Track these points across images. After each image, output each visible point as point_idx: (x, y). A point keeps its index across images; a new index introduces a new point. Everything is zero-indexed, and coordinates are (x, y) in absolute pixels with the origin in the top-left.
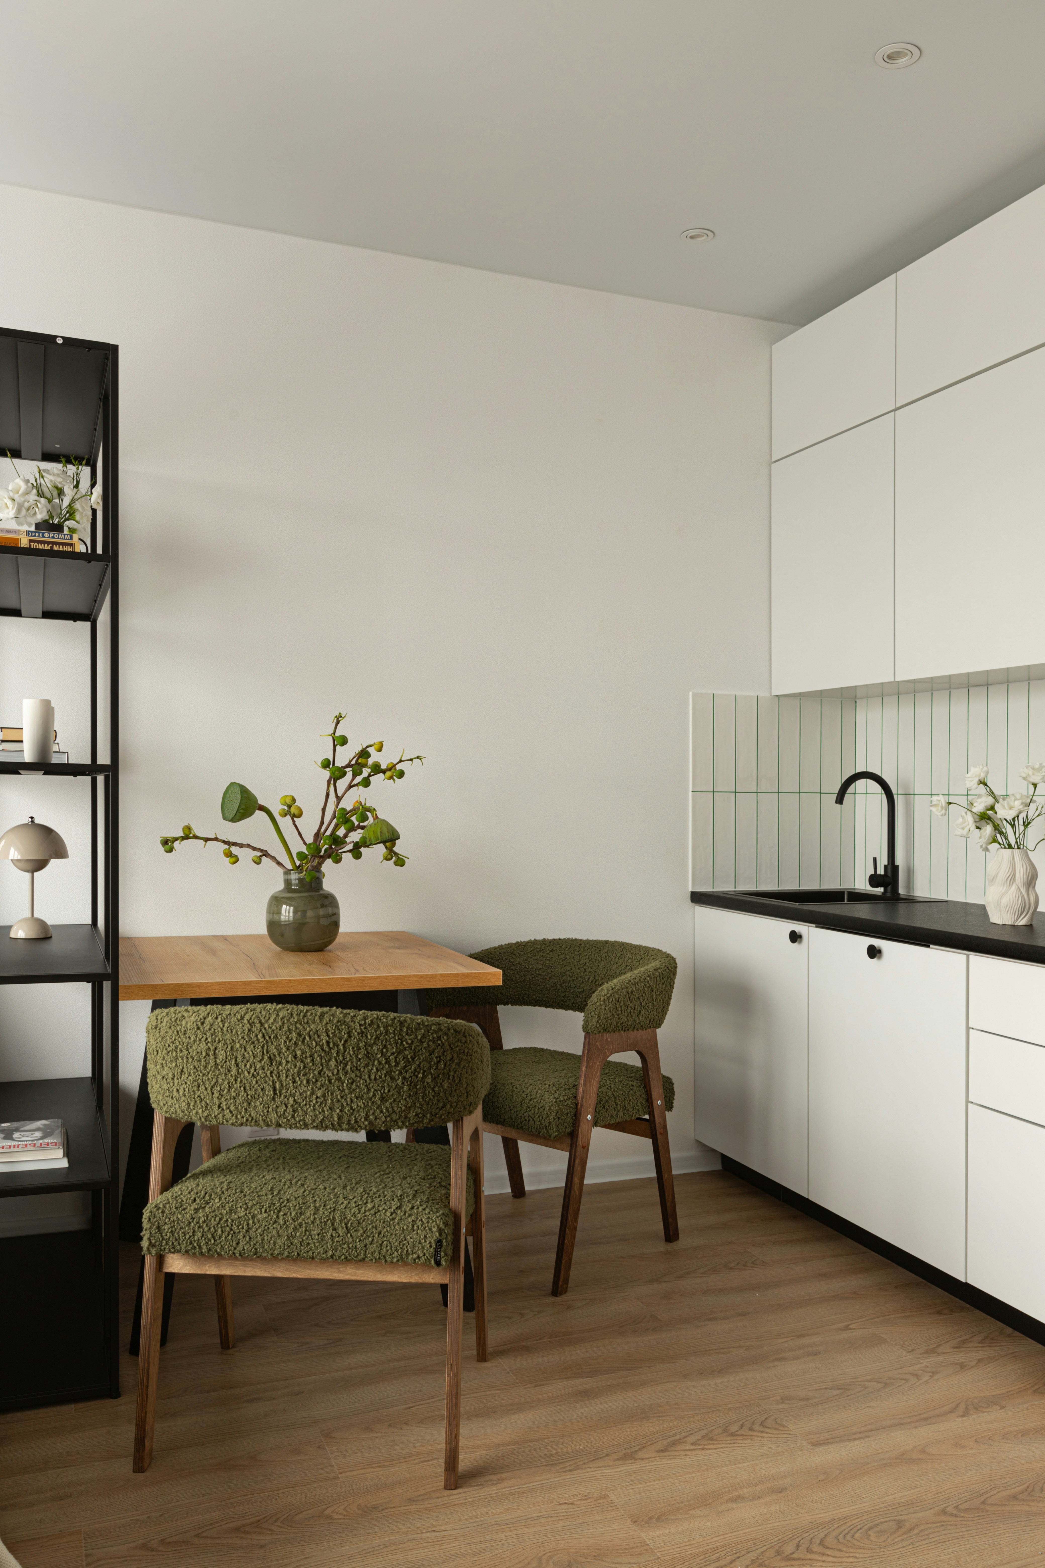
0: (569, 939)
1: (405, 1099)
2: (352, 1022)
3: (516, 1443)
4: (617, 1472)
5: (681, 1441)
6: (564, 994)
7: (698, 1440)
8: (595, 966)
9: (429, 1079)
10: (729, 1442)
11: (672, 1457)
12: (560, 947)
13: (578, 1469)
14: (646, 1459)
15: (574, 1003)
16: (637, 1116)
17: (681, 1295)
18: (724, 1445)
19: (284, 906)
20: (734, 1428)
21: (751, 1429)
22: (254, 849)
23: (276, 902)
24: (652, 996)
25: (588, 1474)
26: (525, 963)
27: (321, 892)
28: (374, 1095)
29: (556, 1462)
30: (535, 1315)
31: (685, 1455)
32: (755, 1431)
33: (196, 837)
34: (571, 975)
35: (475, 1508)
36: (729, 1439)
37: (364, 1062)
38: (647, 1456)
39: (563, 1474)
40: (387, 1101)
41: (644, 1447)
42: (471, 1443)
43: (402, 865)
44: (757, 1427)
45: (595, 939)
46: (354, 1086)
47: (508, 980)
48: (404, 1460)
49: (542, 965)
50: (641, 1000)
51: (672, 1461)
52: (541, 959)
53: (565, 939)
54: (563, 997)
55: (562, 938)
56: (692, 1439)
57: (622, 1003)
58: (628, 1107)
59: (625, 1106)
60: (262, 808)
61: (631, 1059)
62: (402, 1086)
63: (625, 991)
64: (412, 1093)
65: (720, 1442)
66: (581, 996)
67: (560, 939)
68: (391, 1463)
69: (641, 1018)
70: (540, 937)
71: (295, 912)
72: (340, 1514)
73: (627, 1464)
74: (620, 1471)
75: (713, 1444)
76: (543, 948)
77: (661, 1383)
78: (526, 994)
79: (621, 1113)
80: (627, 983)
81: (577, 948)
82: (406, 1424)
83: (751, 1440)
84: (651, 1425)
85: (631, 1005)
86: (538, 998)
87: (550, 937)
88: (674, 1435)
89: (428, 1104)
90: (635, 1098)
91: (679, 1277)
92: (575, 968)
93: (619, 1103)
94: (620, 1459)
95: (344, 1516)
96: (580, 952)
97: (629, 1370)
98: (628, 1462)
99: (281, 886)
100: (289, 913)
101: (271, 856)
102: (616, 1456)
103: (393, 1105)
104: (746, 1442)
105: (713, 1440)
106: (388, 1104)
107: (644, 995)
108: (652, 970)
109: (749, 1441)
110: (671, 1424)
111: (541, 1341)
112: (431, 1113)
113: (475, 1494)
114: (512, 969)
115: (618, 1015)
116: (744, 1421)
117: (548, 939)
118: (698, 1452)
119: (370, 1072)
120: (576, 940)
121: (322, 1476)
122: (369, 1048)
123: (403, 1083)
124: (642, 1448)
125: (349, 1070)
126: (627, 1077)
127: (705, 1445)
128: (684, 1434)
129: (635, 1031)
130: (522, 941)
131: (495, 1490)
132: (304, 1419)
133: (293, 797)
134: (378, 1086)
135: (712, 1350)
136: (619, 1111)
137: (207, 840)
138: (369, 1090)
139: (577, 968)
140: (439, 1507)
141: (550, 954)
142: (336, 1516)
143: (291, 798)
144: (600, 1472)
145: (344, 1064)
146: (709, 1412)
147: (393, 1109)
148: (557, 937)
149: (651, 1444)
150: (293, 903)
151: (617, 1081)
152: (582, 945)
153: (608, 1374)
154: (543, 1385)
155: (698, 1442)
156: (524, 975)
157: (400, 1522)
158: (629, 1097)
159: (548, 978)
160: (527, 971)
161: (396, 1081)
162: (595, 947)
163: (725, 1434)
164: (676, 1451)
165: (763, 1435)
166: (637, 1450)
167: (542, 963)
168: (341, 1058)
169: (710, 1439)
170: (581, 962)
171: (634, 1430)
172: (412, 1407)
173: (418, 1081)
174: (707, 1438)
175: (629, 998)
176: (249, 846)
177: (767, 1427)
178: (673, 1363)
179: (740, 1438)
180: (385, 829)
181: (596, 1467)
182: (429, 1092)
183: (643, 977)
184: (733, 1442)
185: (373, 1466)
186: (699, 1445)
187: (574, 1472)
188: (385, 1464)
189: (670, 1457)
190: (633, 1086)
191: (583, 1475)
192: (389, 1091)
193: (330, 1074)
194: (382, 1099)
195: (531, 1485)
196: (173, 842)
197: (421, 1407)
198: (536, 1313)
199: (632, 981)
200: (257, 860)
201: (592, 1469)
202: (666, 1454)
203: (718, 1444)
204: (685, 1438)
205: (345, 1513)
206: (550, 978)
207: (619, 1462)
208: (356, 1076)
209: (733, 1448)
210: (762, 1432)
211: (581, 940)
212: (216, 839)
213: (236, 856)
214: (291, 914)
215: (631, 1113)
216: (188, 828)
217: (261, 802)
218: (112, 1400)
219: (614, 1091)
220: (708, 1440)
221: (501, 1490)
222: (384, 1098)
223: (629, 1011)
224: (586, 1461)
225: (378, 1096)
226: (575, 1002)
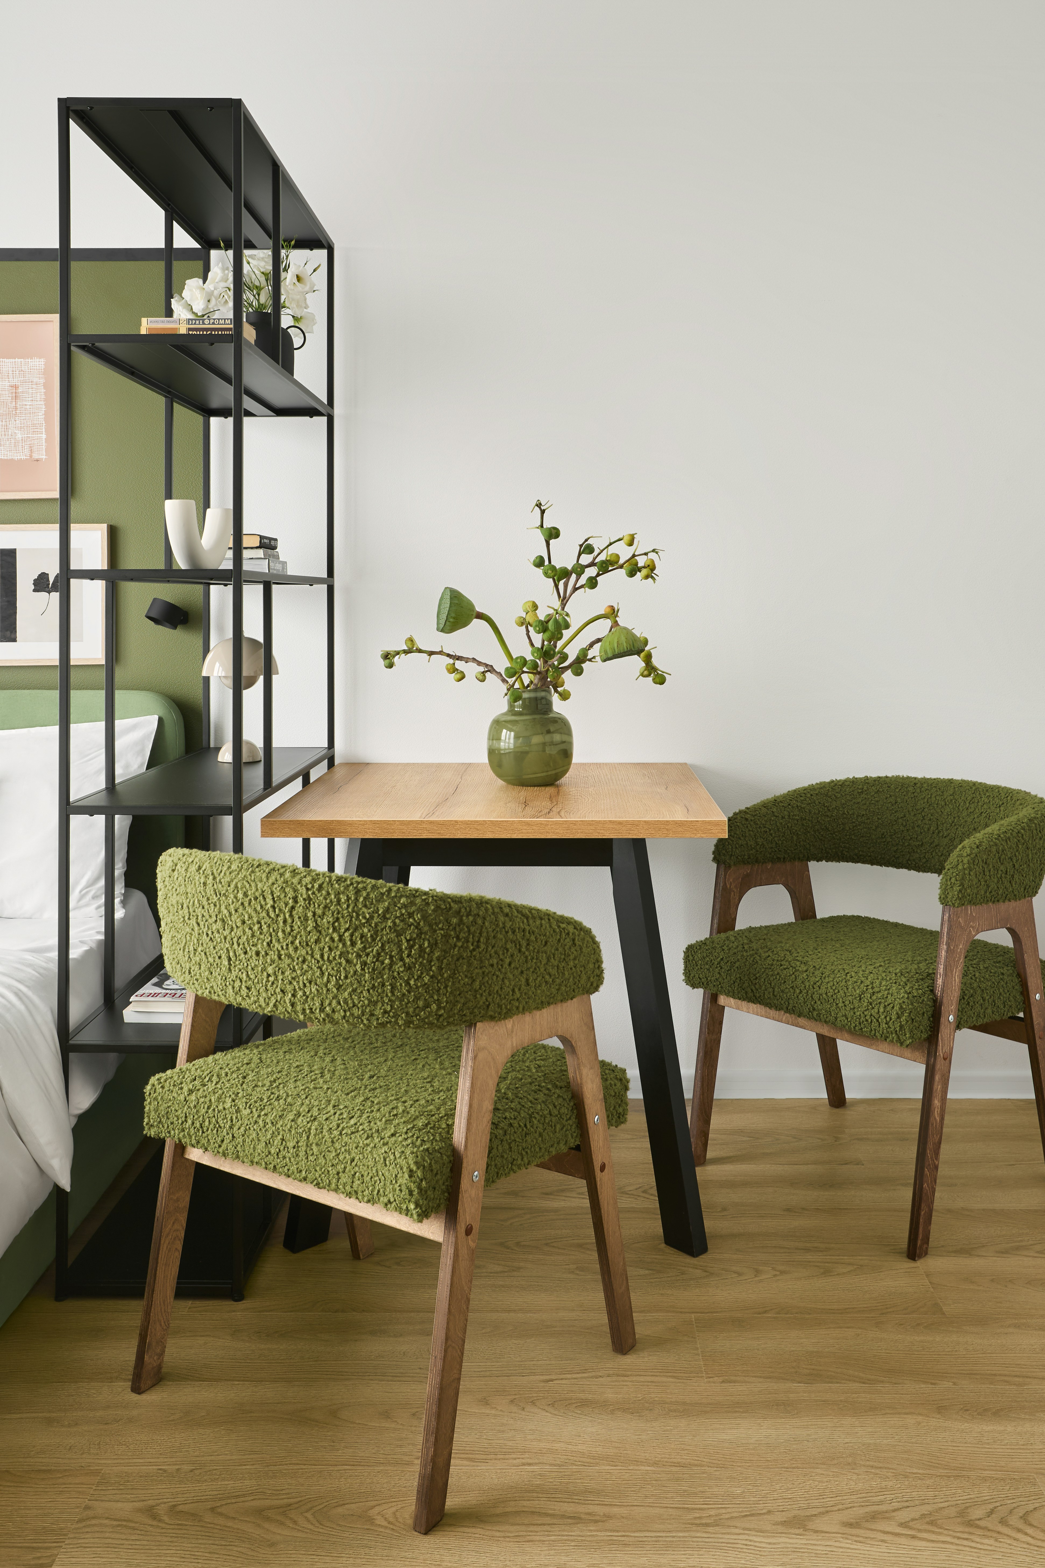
0: (898, 777)
1: (368, 990)
2: (299, 883)
3: (655, 1464)
4: (770, 1544)
5: (887, 1515)
6: (896, 848)
7: (913, 1520)
8: (938, 813)
9: (399, 967)
10: (958, 1535)
11: (861, 1539)
12: (889, 787)
13: (717, 1525)
14: (822, 1532)
15: (909, 860)
16: (1010, 1014)
17: (992, 1280)
18: (948, 1539)
19: (504, 731)
20: (977, 1513)
21: (1003, 1522)
22: (479, 663)
23: (498, 725)
24: (1028, 855)
25: (728, 1536)
26: (844, 808)
27: (551, 715)
28: (328, 981)
29: (693, 1506)
30: (775, 1276)
31: (882, 1541)
32: (1008, 1526)
33: (420, 651)
34: (904, 823)
35: (552, 1552)
36: (961, 1529)
37: (314, 937)
38: (825, 1529)
39: (695, 1528)
40: (345, 990)
41: (827, 1512)
42: (597, 1449)
43: (662, 683)
44: (1014, 1521)
45: (934, 777)
46: (305, 967)
47: (823, 829)
48: (502, 1457)
49: (866, 810)
50: (1015, 861)
51: (859, 1546)
52: (864, 802)
53: (893, 776)
54: (895, 852)
55: (890, 775)
56: (904, 1516)
57: (991, 866)
58: (999, 1003)
59: (994, 1001)
60: (480, 616)
61: (1001, 938)
62: (363, 972)
63: (994, 849)
64: (376, 984)
65: (946, 1532)
66: (919, 851)
67: (887, 777)
68: (485, 1457)
69: (1014, 885)
70: (860, 775)
71: (516, 737)
72: (385, 1519)
73: (789, 1533)
74: (774, 1544)
75: (933, 1532)
76: (865, 788)
77: (899, 1414)
78: (845, 847)
79: (989, 1011)
80: (996, 839)
81: (911, 789)
82: (533, 1403)
83: (996, 1540)
84: (855, 1477)
85: (1002, 868)
86: (861, 853)
87: (874, 774)
88: (881, 1503)
89: (401, 1001)
90: (1006, 991)
91: (1002, 1253)
92: (910, 814)
93: (987, 998)
94: (783, 1523)
95: (389, 1523)
96: (915, 794)
97: (864, 1383)
98: (793, 1531)
99: (504, 708)
100: (509, 739)
101: (496, 672)
102: (780, 1517)
103: (353, 996)
104: (986, 1541)
105: (936, 1525)
106: (346, 994)
107: (1017, 854)
108: (1025, 820)
109: (991, 1542)
110: (884, 1484)
111: (765, 1315)
112: (407, 1014)
113: (564, 1531)
114: (828, 816)
115: (986, 882)
116: (998, 1504)
117: (871, 777)
118: (903, 1540)
119: (321, 950)
120: (908, 778)
121: (395, 1457)
122: (319, 919)
123: (363, 969)
124: (823, 1513)
125: (298, 945)
126: (994, 962)
127: (919, 1531)
128: (896, 1505)
129: (1007, 902)
130: (838, 779)
131: (591, 1531)
132: (418, 1371)
133: (534, 602)
134: (333, 969)
135: (1000, 1375)
136: (986, 1008)
137: (431, 653)
138: (322, 974)
139: (912, 814)
140: (508, 1539)
141: (875, 796)
142: (380, 1521)
143: (531, 604)
144: (747, 1537)
145: (292, 936)
146: (949, 1477)
147: (354, 1003)
148: (883, 775)
149: (839, 1510)
150: (514, 728)
151: (982, 967)
152: (918, 785)
153: (832, 1383)
154: (735, 1382)
155: (911, 1524)
156: (843, 824)
157: (450, 1549)
158: (999, 989)
159: (874, 828)
160: (845, 818)
161: (355, 966)
162: (935, 787)
163: (959, 1520)
164: (872, 1530)
165: (1020, 1536)
166: (815, 1515)
167: (865, 807)
168: (289, 929)
169: (932, 1523)
170: (918, 807)
171: (825, 1480)
172: (552, 1380)
173: (384, 969)
174: (928, 1520)
175: (1000, 858)
176: (474, 660)
177: (1031, 1525)
178: (932, 1384)
179: (980, 1532)
180: (623, 639)
181: (744, 1529)
182: (401, 985)
183: (1015, 830)
184: (966, 1536)
185: (462, 1456)
186: (911, 1528)
187: (711, 1529)
188: (477, 1456)
189: (857, 1539)
190: (1003, 974)
191: (720, 1536)
192: (346, 977)
193: (280, 948)
194: (339, 987)
195: (642, 1534)
196: (394, 657)
197: (564, 1382)
198: (778, 1273)
199: (1002, 836)
200: (481, 678)
201: (737, 1531)
202: (854, 1531)
203: (940, 1534)
204: (894, 1511)
205: (391, 1519)
206: (877, 827)
207: (780, 1528)
208: (307, 953)
209: (960, 1548)
210: (1019, 1530)
211: (915, 778)
212: (441, 653)
213: (462, 672)
214: (512, 741)
215: (1002, 1011)
216: (411, 640)
217: (478, 609)
218: (233, 1302)
219: (980, 981)
220: (928, 1523)
221: (599, 1533)
222: (340, 986)
223: (999, 876)
224: (735, 1515)
225: (333, 983)
226: (911, 858)
